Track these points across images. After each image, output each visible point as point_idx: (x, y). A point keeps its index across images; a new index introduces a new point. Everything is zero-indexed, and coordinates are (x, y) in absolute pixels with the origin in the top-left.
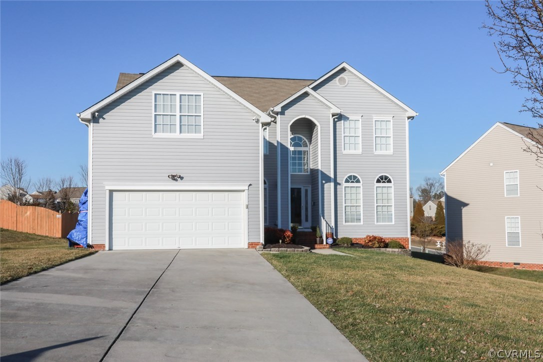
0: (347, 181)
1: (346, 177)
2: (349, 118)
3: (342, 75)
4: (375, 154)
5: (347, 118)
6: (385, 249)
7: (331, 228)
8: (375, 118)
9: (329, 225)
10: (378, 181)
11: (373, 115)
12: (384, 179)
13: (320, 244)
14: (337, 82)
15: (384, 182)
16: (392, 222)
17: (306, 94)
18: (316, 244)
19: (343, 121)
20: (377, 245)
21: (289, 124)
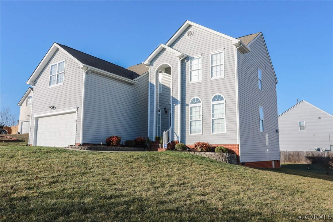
0: (192, 103)
1: (191, 100)
2: (193, 58)
3: (190, 30)
4: (211, 79)
5: (192, 58)
6: (204, 152)
7: (178, 137)
8: (211, 53)
9: (176, 135)
10: (214, 100)
11: (209, 51)
12: (218, 98)
13: (161, 148)
14: (187, 36)
15: (218, 100)
16: (224, 131)
17: (164, 49)
18: (159, 148)
19: (190, 61)
20: (199, 150)
21: (155, 70)
